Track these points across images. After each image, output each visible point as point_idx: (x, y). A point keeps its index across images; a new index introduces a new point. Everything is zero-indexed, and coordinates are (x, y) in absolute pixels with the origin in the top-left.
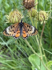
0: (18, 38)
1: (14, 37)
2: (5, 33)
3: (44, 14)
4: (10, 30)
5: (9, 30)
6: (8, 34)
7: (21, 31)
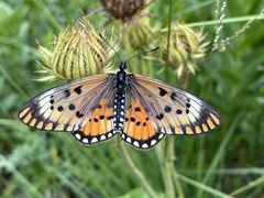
0: (95, 140)
1: (78, 136)
2: (29, 116)
3: (188, 34)
4: (56, 106)
5: (52, 102)
6: (47, 122)
7: (119, 110)
